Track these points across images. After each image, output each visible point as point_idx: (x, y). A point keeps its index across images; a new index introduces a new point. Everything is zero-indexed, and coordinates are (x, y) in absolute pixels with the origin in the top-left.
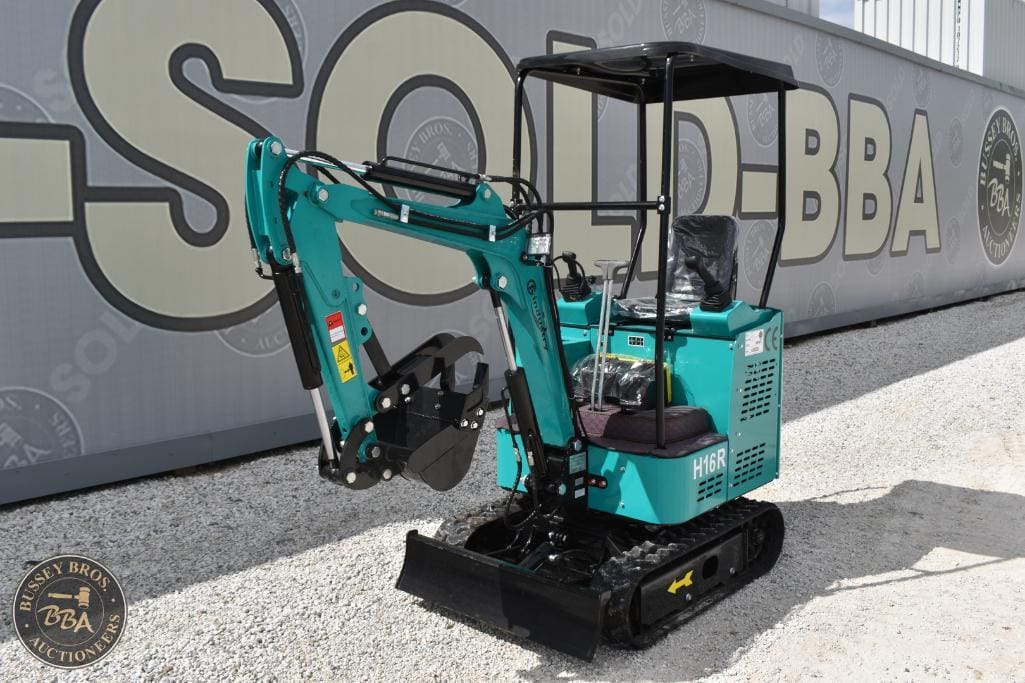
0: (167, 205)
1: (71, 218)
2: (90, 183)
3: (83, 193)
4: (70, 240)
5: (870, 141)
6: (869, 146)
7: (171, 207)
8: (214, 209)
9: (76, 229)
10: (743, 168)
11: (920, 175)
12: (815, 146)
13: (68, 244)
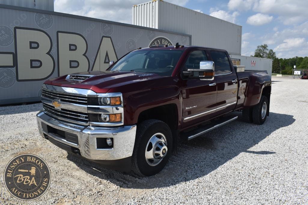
6: (72, 46)
11: (107, 55)
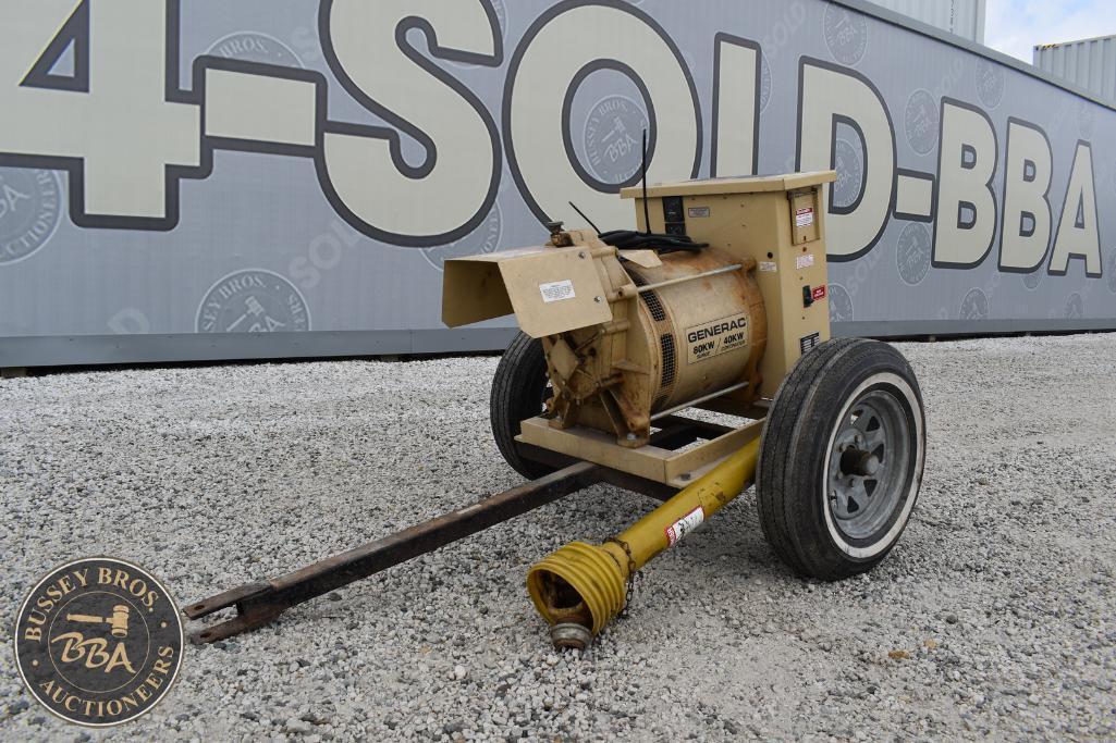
0: (387, 142)
1: (313, 144)
2: (329, 118)
3: (324, 125)
4: (312, 160)
5: (1028, 163)
6: (1028, 168)
7: (391, 143)
8: (424, 149)
9: (316, 153)
10: (898, 172)
11: (1081, 201)
12: (971, 161)
13: (310, 163)
